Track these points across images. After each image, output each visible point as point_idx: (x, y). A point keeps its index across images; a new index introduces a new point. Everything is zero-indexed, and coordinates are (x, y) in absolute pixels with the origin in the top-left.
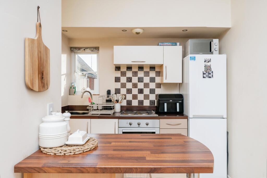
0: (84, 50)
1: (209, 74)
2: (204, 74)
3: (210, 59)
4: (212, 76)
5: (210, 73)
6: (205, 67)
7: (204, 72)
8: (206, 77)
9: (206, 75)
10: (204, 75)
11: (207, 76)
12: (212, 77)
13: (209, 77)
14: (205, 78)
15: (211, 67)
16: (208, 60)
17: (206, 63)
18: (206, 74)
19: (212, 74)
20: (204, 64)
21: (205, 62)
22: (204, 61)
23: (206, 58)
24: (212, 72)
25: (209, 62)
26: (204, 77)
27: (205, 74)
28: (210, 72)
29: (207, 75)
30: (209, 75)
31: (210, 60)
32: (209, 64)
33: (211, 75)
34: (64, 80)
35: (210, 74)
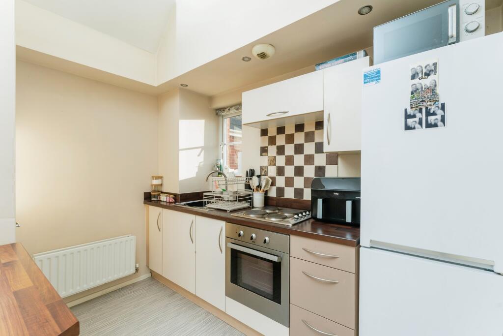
0: (229, 109)
1: (429, 114)
2: (407, 116)
3: (435, 65)
4: (443, 120)
5: (432, 112)
6: (412, 93)
7: (410, 112)
8: (417, 126)
9: (417, 119)
10: (410, 121)
11: (420, 123)
12: (440, 123)
13: (429, 126)
14: (414, 128)
15: (438, 91)
16: (424, 71)
17: (416, 81)
18: (419, 115)
19: (440, 112)
20: (408, 85)
21: (413, 77)
22: (410, 74)
23: (415, 66)
24: (443, 107)
25: (427, 75)
26: (407, 128)
27: (414, 116)
28: (433, 109)
29: (421, 120)
30: (430, 118)
31: (433, 68)
32: (427, 82)
33: (439, 117)
34: (199, 155)
35: (434, 114)
